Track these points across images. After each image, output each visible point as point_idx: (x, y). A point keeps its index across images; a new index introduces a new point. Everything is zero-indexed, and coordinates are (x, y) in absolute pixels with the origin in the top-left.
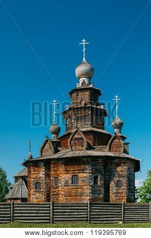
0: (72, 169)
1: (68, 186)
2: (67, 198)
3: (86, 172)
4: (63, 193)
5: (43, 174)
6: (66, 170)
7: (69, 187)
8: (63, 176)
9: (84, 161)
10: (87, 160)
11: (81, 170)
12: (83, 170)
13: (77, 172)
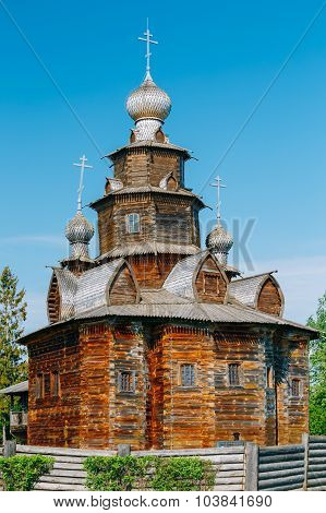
0: (229, 349)
1: (224, 388)
2: (220, 416)
3: (257, 360)
4: (212, 405)
5: (140, 353)
6: (217, 351)
7: (225, 392)
8: (212, 365)
9: (255, 334)
10: (261, 332)
11: (247, 353)
12: (252, 353)
13: (239, 356)
